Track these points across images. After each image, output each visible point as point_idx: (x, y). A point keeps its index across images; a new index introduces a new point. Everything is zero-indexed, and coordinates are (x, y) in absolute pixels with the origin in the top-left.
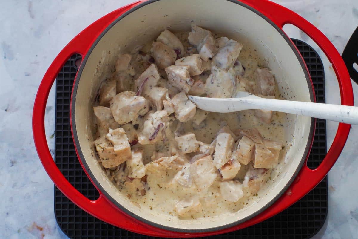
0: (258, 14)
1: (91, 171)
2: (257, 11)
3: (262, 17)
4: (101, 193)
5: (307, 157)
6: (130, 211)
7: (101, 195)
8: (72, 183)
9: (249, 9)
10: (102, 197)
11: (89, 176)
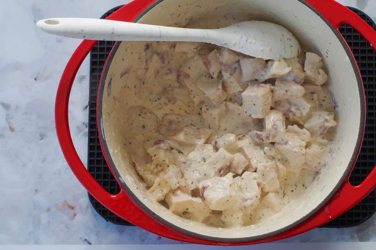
0: (313, 10)
1: (113, 163)
2: (312, 6)
3: (317, 14)
4: (122, 188)
5: (350, 172)
6: (151, 211)
7: (122, 190)
8: (92, 173)
9: (304, 4)
10: (123, 192)
11: (111, 168)
